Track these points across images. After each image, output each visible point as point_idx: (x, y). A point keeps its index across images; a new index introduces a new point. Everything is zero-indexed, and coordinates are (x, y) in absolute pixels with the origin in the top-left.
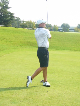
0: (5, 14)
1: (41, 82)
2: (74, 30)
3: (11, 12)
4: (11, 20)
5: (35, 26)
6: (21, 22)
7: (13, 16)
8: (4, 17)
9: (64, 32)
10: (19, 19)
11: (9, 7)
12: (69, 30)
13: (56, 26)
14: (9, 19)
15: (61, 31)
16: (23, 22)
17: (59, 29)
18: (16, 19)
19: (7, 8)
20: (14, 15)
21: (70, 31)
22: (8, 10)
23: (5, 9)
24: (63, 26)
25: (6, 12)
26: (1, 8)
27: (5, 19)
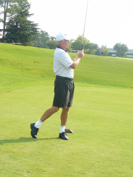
0: (23, 24)
3: (32, 22)
4: (32, 35)
5: (70, 46)
6: (48, 38)
7: (36, 29)
8: (20, 29)
9: (117, 58)
10: (47, 33)
11: (29, 13)
12: (127, 54)
13: (105, 48)
14: (28, 33)
15: (113, 55)
16: (52, 38)
17: (111, 52)
18: (41, 33)
19: (27, 15)
20: (37, 27)
21: (128, 56)
22: (29, 19)
23: (22, 17)
24: (117, 47)
25: (25, 22)
26: (16, 14)
27: (22, 32)
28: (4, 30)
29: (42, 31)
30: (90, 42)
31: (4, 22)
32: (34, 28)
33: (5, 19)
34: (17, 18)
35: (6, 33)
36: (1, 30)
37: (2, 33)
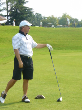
0: (21, 10)
1: (36, 98)
3: (28, 7)
4: (28, 17)
5: (58, 22)
6: (42, 18)
10: (40, 15)
11: (25, 1)
14: (26, 16)
16: (44, 18)
18: (36, 15)
19: (24, 3)
20: (32, 11)
23: (20, 4)
25: (22, 8)
26: (15, 3)
27: (21, 16)
28: (8, 16)
29: (36, 13)
30: (72, 18)
32: (29, 12)
33: (8, 7)
34: (16, 6)
36: (5, 16)
37: (6, 18)
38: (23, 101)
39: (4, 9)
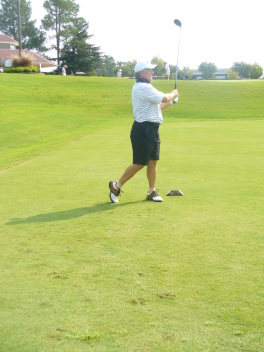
1: (169, 195)
2: (226, 75)
3: (92, 45)
4: (94, 62)
6: (114, 64)
7: (98, 53)
8: (78, 56)
9: (204, 81)
10: (111, 58)
11: (88, 35)
12: (216, 75)
13: (187, 70)
14: (89, 59)
15: (198, 78)
16: (120, 64)
17: (195, 74)
18: (104, 58)
19: (86, 36)
20: (99, 51)
21: (217, 77)
22: (88, 41)
23: (80, 40)
24: (203, 68)
25: (84, 45)
26: (71, 37)
27: (81, 59)
28: (59, 59)
31: (58, 49)
32: (95, 53)
33: (58, 45)
34: (73, 43)
35: (61, 62)
36: (54, 59)
37: (56, 63)
38: (150, 198)
39: (53, 47)
